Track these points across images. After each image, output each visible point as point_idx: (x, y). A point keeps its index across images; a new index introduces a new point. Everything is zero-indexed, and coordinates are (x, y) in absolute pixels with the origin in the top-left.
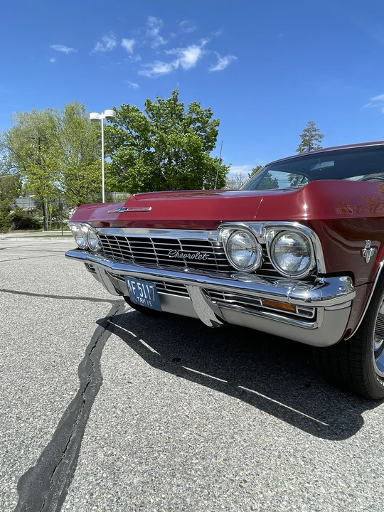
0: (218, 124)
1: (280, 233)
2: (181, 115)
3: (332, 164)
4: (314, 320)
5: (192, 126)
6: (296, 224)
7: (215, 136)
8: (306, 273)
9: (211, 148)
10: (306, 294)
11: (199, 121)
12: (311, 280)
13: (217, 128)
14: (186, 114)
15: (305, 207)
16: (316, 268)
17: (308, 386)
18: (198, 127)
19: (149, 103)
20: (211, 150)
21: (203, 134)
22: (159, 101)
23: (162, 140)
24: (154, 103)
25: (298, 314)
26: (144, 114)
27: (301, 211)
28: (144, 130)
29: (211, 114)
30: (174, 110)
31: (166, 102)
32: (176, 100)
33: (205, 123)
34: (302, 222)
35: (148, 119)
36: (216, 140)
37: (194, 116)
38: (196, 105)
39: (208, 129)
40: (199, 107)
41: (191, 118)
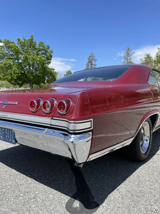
0: (52, 53)
2: (35, 47)
5: (40, 52)
7: (51, 58)
9: (49, 63)
11: (43, 50)
13: (52, 54)
14: (37, 46)
18: (43, 53)
19: (19, 40)
21: (45, 56)
22: (24, 39)
23: (26, 58)
24: (22, 40)
26: (17, 45)
28: (17, 52)
29: (49, 48)
30: (31, 44)
32: (32, 40)
33: (46, 51)
35: (19, 47)
37: (41, 48)
38: (42, 43)
39: (48, 54)
40: (43, 44)
41: (39, 48)
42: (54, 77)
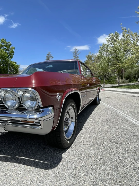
0: (14, 49)
1: (25, 92)
3: (52, 66)
4: (40, 125)
5: (2, 48)
6: (30, 89)
7: (13, 53)
8: (36, 108)
10: (36, 116)
11: (5, 46)
12: (37, 110)
13: (14, 50)
15: (34, 82)
16: (39, 105)
17: (44, 149)
18: (5, 49)
20: (11, 58)
21: (8, 52)
25: (35, 124)
27: (32, 84)
33: (8, 47)
34: (32, 88)
36: (13, 55)
37: (3, 44)
38: (4, 40)
39: (10, 50)
41: (2, 45)
42: (16, 69)
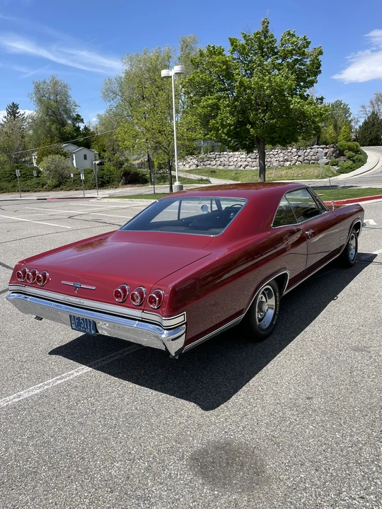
9: (312, 83)
14: (278, 44)
22: (245, 37)
29: (309, 43)
31: (252, 36)
40: (294, 36)
